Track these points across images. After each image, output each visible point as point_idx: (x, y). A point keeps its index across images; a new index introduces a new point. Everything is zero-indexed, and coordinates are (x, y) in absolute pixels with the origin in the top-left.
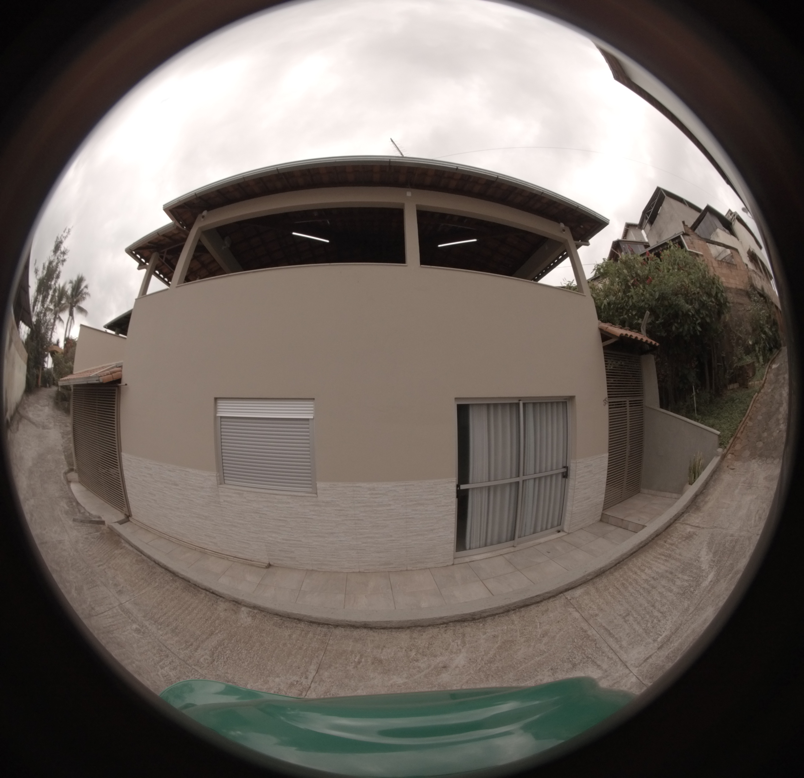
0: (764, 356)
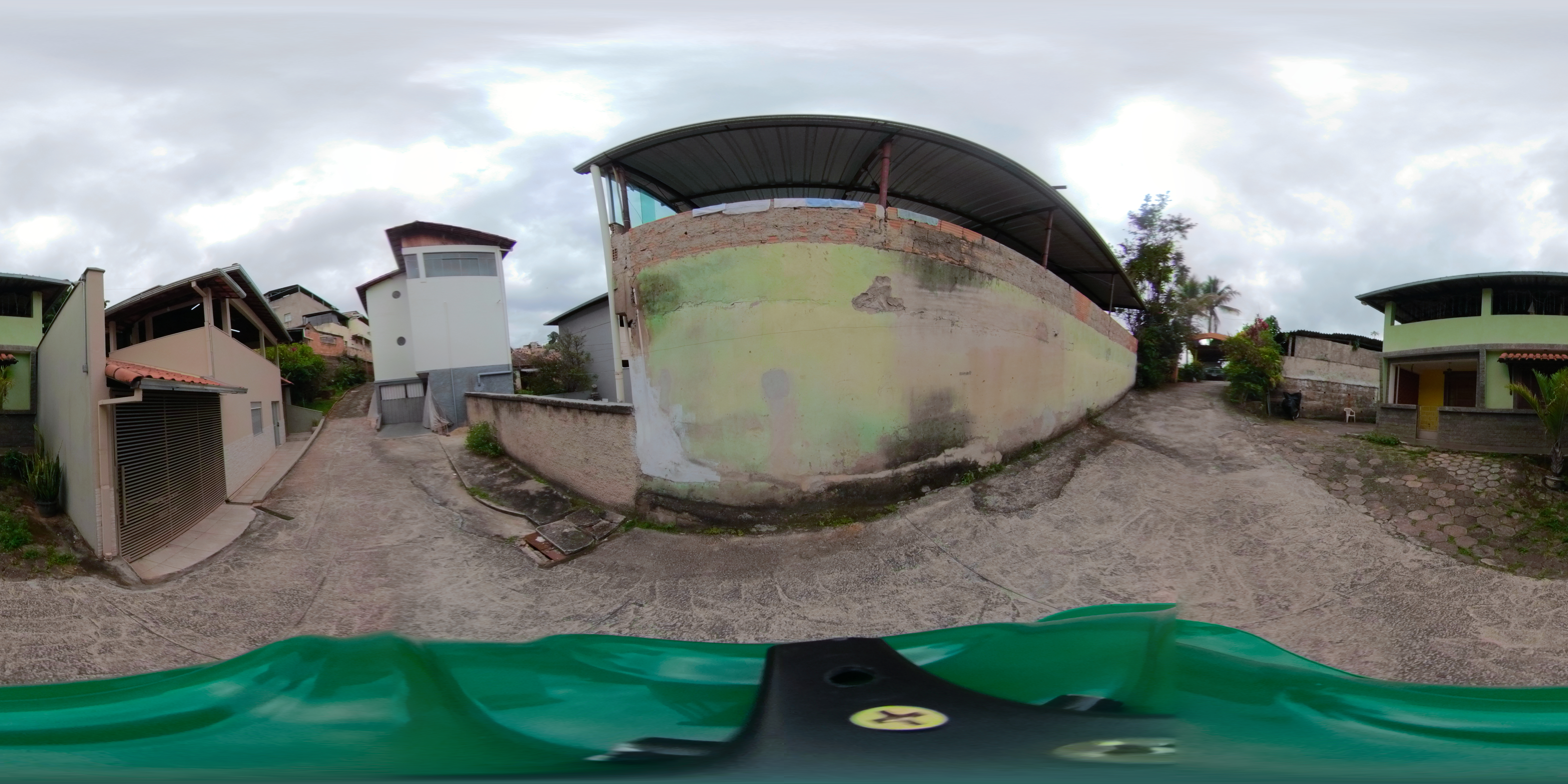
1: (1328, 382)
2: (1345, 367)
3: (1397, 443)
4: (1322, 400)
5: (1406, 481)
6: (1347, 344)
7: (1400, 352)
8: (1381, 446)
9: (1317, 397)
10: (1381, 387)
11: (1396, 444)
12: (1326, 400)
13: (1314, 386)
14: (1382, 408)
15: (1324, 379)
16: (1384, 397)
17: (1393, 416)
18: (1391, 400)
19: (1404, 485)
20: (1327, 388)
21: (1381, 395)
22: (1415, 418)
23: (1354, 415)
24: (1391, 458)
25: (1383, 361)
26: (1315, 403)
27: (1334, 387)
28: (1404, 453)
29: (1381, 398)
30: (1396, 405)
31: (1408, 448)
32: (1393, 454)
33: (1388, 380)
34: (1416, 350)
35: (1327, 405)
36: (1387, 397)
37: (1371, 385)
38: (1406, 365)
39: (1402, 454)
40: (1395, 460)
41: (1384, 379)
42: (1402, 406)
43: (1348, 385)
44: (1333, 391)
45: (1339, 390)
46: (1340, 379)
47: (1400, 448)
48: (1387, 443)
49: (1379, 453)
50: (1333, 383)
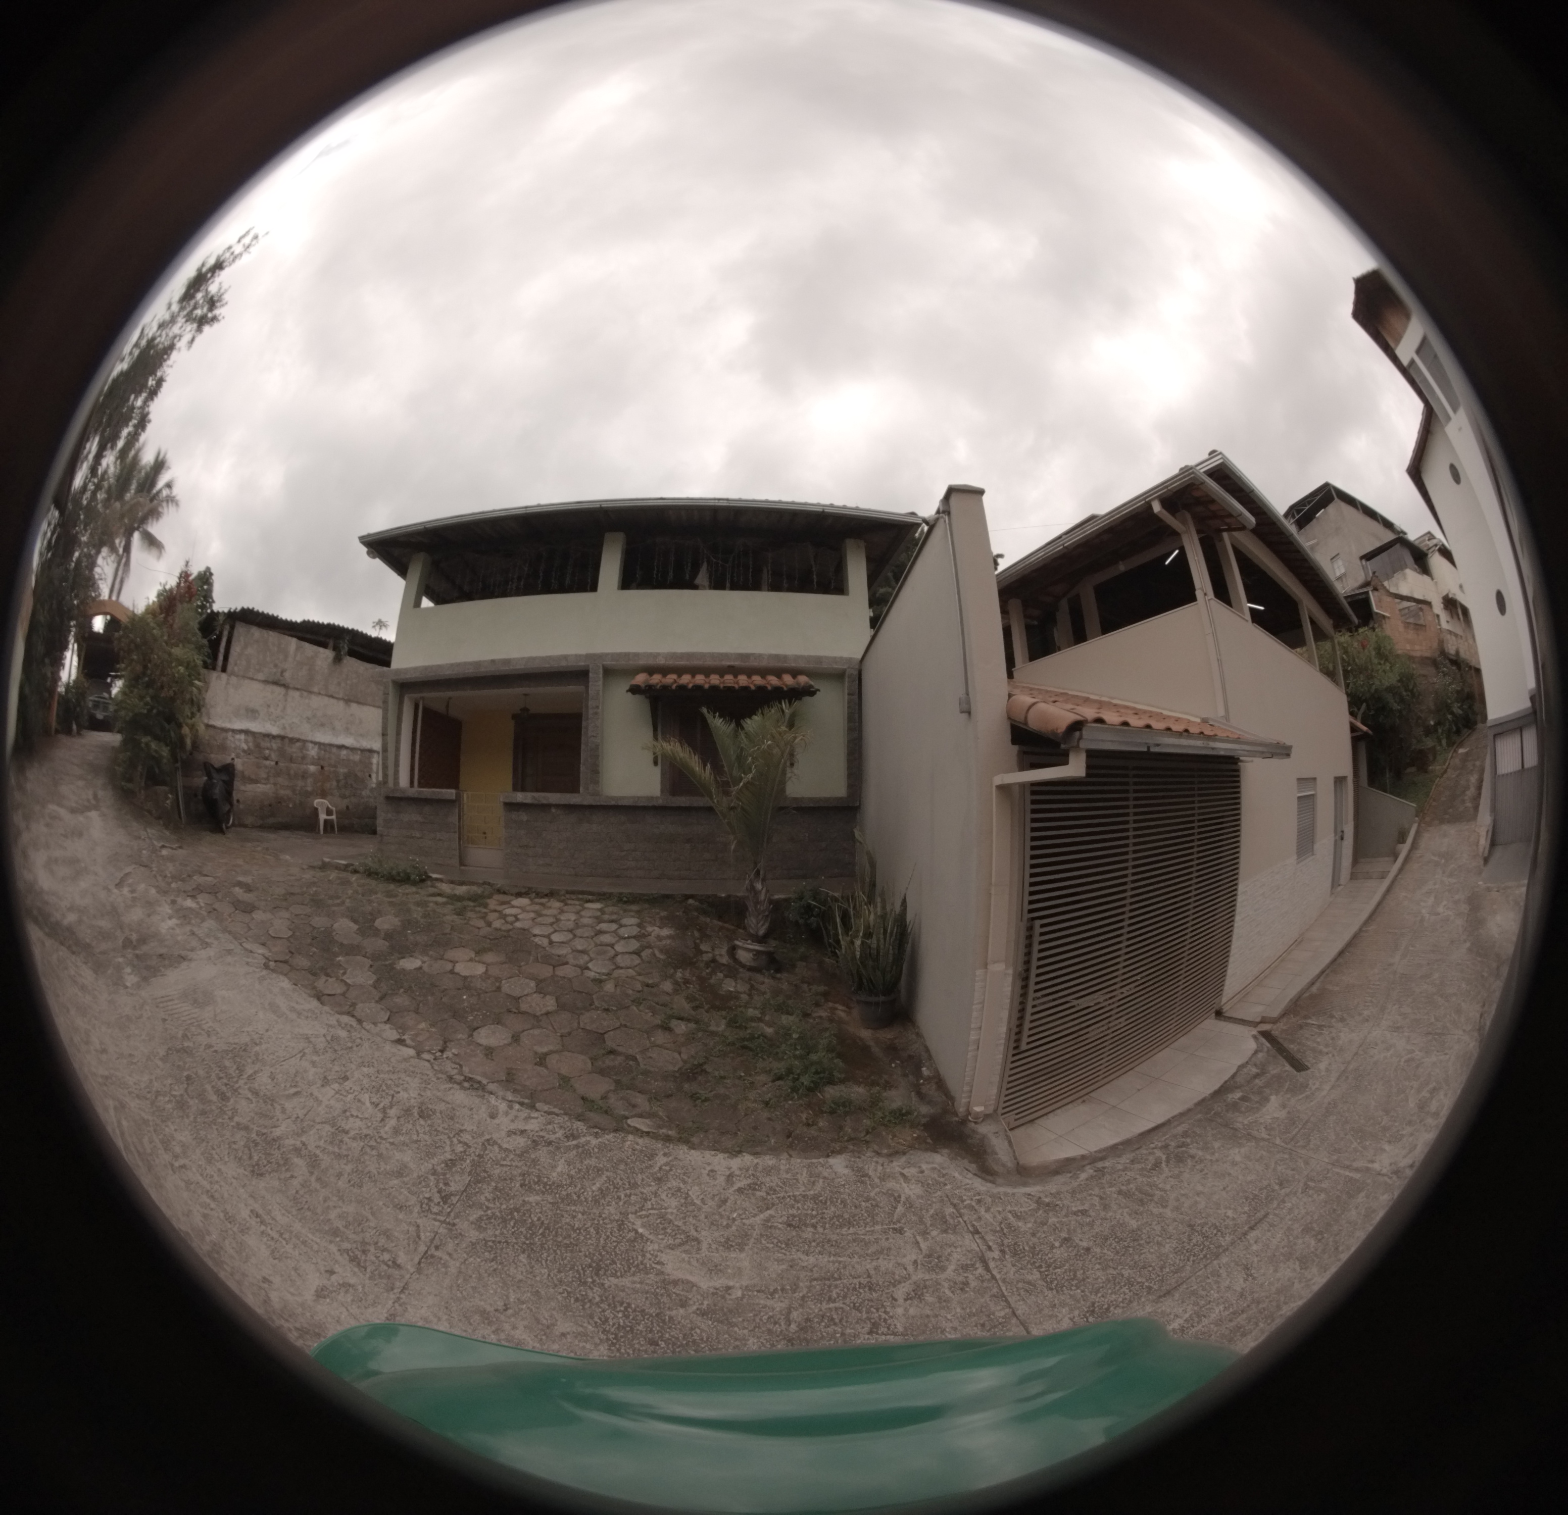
0: (1448, 738)
1: (282, 738)
2: (316, 702)
3: (423, 879)
4: (272, 780)
5: (454, 962)
6: (324, 645)
7: (426, 668)
8: (392, 886)
9: (263, 775)
10: (385, 749)
11: (422, 881)
12: (280, 780)
13: (258, 746)
14: (388, 798)
15: (275, 731)
16: (391, 772)
17: (411, 815)
18: (404, 780)
19: (452, 972)
20: (281, 752)
21: (385, 767)
22: (454, 819)
23: (334, 817)
24: (417, 914)
25: (391, 689)
26: (260, 788)
27: (294, 750)
28: (440, 899)
29: (385, 775)
30: (415, 791)
31: (446, 888)
32: (418, 904)
33: (398, 733)
34: (458, 665)
35: (282, 792)
36: (396, 772)
37: (365, 744)
38: (437, 698)
39: (436, 903)
40: (425, 916)
41: (391, 731)
42: (428, 792)
43: (320, 745)
44: (291, 760)
45: (304, 758)
46: (306, 731)
47: (431, 890)
48: (402, 879)
49: (391, 904)
50: (293, 741)
